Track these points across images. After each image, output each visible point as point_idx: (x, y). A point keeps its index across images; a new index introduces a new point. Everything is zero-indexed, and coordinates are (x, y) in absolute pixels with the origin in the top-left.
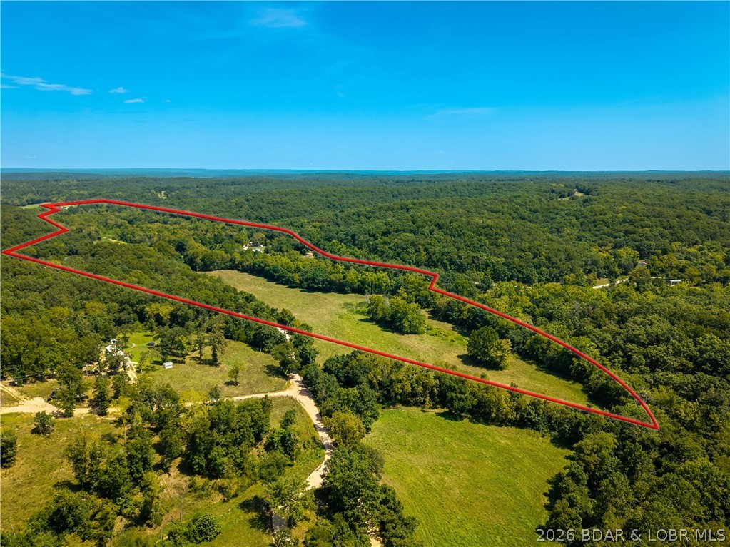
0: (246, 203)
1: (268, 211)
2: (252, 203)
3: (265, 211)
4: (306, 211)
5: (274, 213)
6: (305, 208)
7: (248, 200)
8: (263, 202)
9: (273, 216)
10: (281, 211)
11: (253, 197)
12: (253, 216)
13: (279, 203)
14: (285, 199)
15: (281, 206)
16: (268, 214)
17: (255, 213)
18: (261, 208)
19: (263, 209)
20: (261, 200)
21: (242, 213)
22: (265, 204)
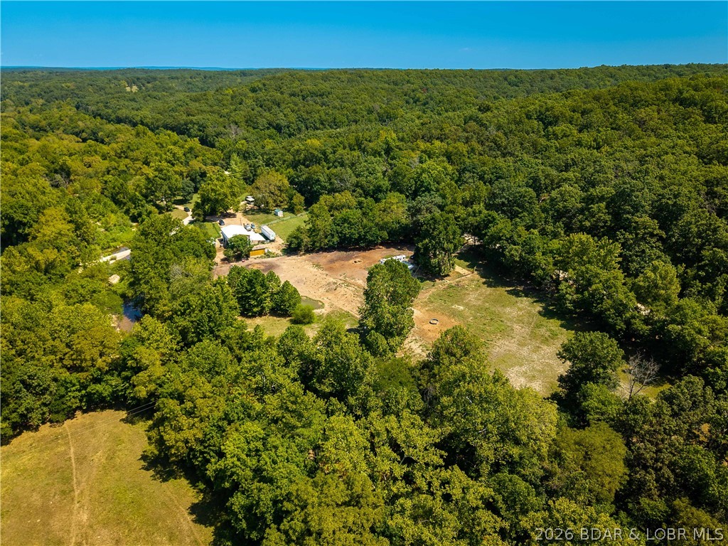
0: (251, 95)
1: (293, 111)
2: (261, 95)
3: (287, 111)
4: (370, 112)
5: (305, 116)
6: (369, 104)
7: (254, 90)
8: (282, 93)
9: (304, 120)
10: (319, 112)
11: (264, 85)
12: (262, 122)
13: (313, 94)
14: (325, 86)
15: (318, 99)
16: (293, 117)
17: (266, 114)
18: (278, 105)
19: (283, 106)
20: (279, 89)
21: (240, 116)
22: (286, 96)
